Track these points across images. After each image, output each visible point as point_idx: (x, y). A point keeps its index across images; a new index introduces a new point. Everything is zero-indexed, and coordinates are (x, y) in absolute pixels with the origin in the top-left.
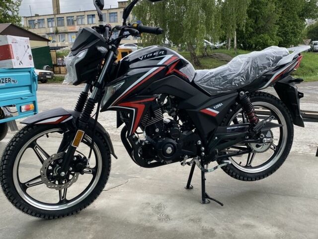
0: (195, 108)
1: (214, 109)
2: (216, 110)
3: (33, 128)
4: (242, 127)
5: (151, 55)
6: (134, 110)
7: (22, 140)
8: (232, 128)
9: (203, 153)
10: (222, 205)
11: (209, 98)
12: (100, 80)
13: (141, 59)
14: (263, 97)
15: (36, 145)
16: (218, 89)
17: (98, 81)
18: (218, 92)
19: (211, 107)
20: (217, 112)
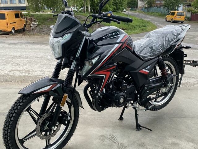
0: (136, 69)
1: (146, 70)
2: (148, 70)
3: (30, 97)
4: (158, 78)
5: (111, 34)
6: (104, 76)
7: (22, 107)
8: (153, 80)
9: (139, 99)
10: (151, 131)
11: (143, 62)
12: (78, 55)
13: (105, 38)
14: (166, 58)
15: (31, 109)
16: (148, 56)
17: (76, 56)
18: (148, 58)
19: (145, 68)
20: (148, 72)
